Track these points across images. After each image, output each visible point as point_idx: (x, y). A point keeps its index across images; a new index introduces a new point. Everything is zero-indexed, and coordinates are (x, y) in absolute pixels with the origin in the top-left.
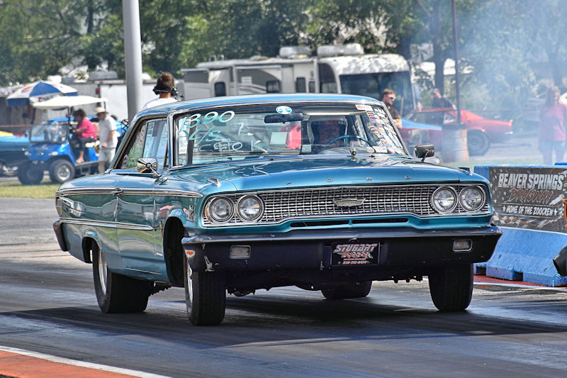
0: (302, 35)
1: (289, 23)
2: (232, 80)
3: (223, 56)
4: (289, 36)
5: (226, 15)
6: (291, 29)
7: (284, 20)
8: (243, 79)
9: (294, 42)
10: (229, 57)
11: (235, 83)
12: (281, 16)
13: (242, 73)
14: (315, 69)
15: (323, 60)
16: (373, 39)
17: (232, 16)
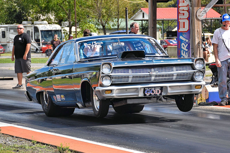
0: (29, 18)
1: (25, 14)
2: (7, 31)
3: (4, 23)
4: (25, 18)
5: (6, 11)
6: (25, 16)
7: (23, 13)
8: (11, 30)
9: (27, 20)
10: (6, 24)
11: (8, 32)
12: (22, 12)
13: (11, 29)
14: (33, 28)
15: (36, 26)
16: (50, 20)
17: (8, 11)
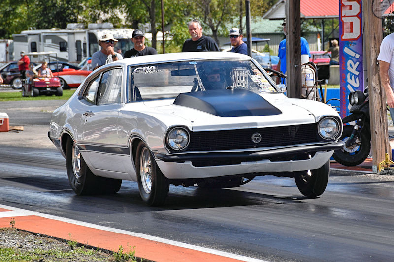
0: (80, 17)
1: (72, 11)
2: (40, 41)
3: (35, 28)
4: (73, 17)
5: (38, 5)
6: (73, 14)
7: (69, 9)
8: (47, 41)
9: (75, 21)
10: (39, 28)
11: (42, 43)
12: (68, 7)
13: (47, 37)
14: (86, 36)
15: (91, 31)
16: (119, 20)
17: (41, 5)
